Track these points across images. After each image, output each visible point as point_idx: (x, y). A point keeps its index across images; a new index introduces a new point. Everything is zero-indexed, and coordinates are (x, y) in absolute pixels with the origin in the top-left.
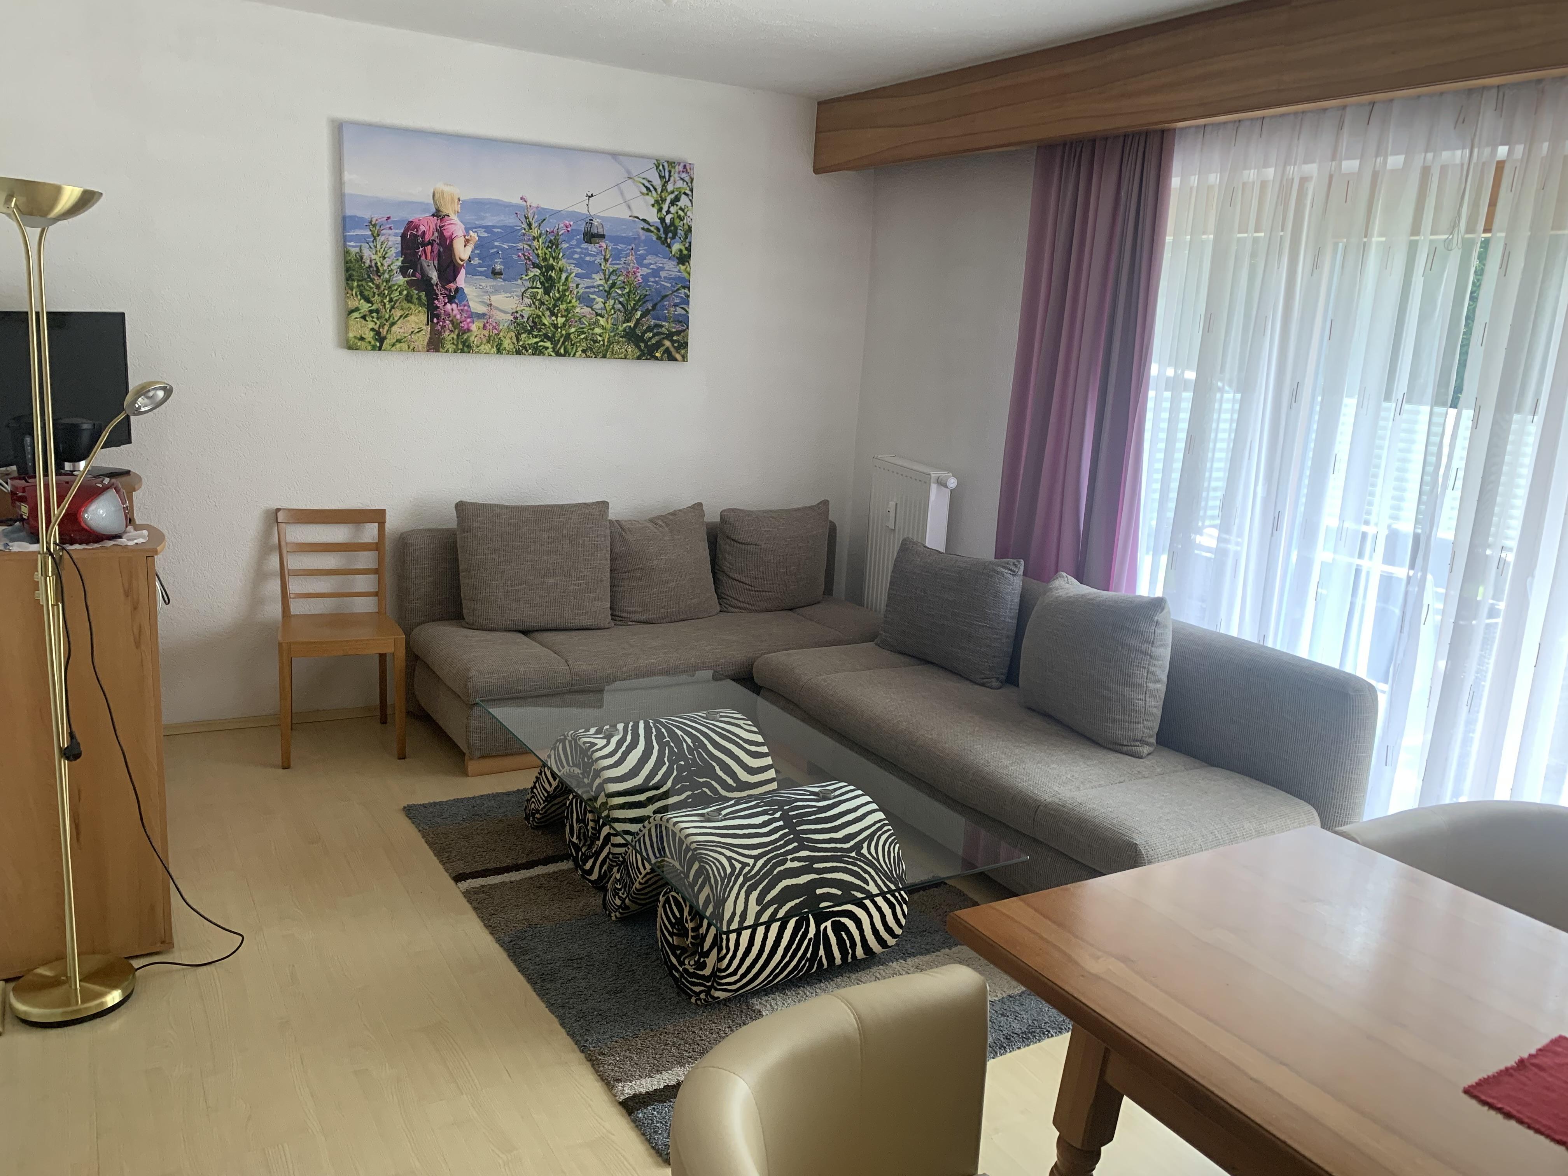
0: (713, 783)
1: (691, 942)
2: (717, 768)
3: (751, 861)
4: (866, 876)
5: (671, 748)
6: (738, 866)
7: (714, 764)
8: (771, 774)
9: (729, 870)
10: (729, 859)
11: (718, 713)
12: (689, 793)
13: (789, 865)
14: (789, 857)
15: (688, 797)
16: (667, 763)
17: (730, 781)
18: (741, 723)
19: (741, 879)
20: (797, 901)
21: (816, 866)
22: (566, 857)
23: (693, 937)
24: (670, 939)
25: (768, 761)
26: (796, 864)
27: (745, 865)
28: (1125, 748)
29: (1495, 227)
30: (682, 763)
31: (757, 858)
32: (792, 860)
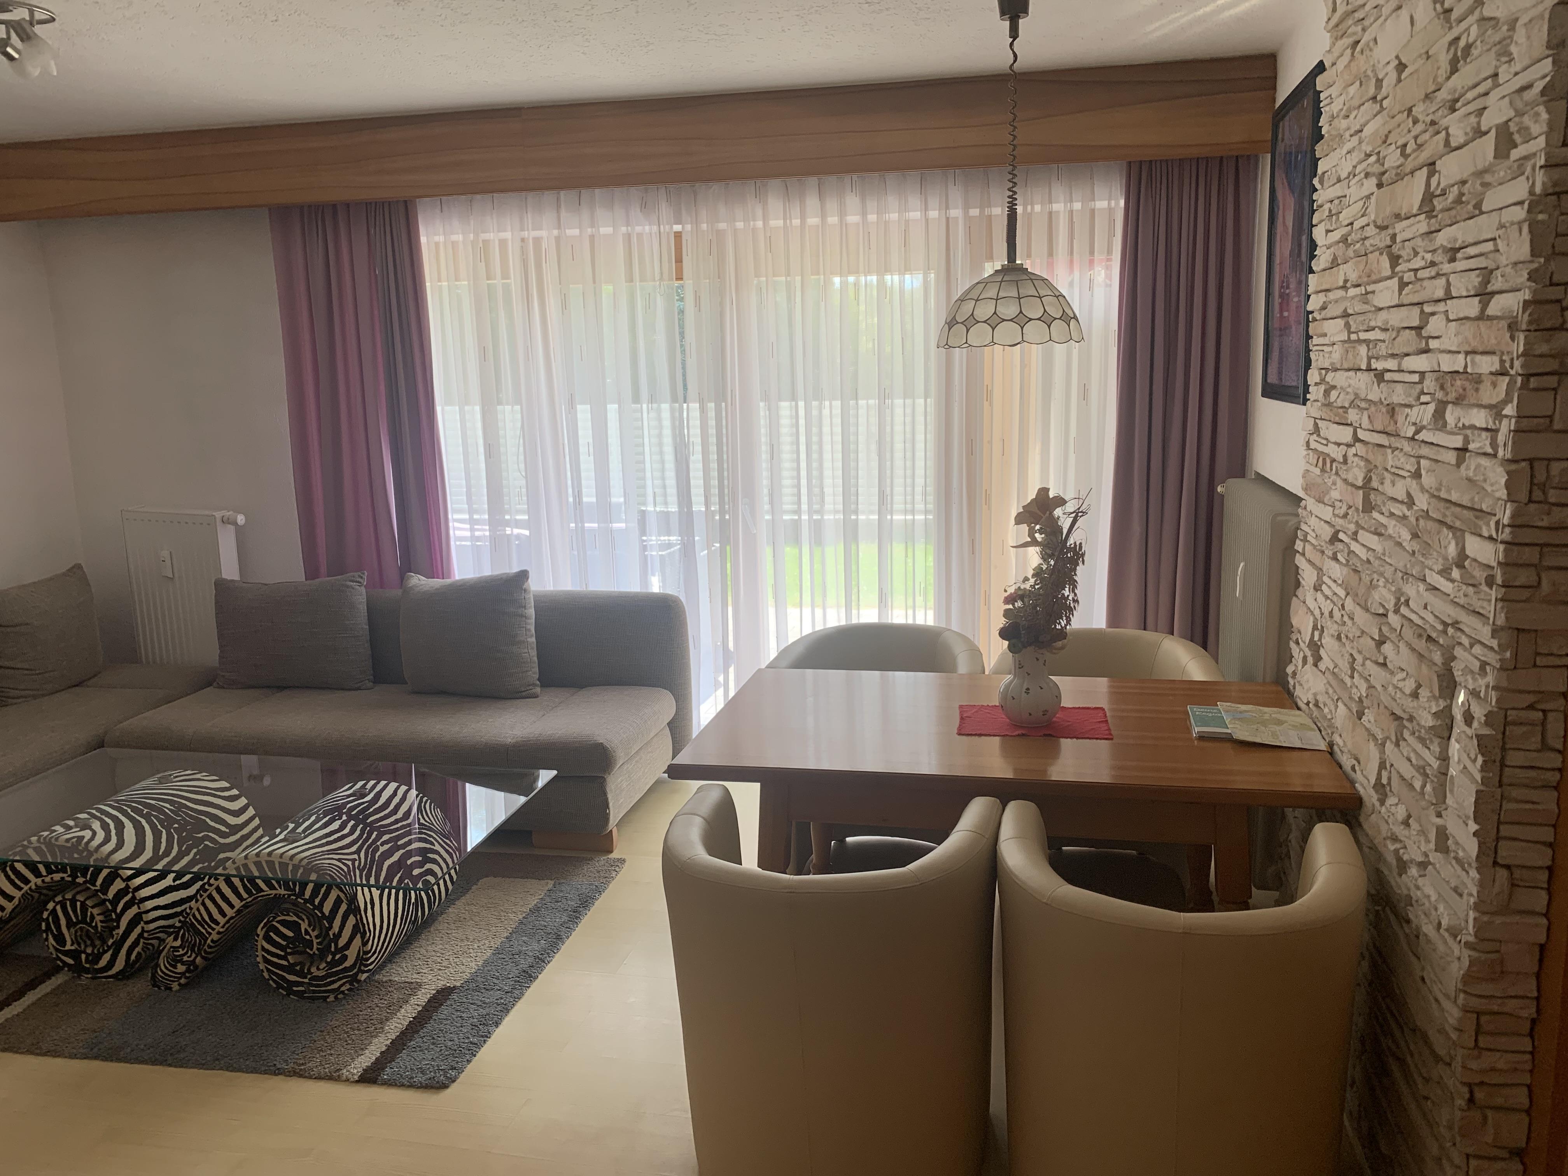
0: (210, 834)
1: (318, 949)
2: (208, 820)
3: (356, 856)
4: (431, 839)
5: (155, 816)
6: (350, 863)
7: (203, 817)
8: (251, 811)
9: (346, 869)
10: (339, 860)
11: (170, 775)
12: (195, 850)
13: (382, 849)
14: (378, 843)
15: (196, 854)
16: (164, 831)
17: (223, 828)
18: (198, 776)
19: (357, 871)
20: (399, 875)
21: (399, 843)
22: (57, 970)
23: (318, 943)
24: (285, 963)
25: (243, 801)
26: (386, 847)
27: (354, 860)
28: (524, 694)
29: (685, 277)
30: (176, 825)
31: (358, 852)
32: (382, 844)
